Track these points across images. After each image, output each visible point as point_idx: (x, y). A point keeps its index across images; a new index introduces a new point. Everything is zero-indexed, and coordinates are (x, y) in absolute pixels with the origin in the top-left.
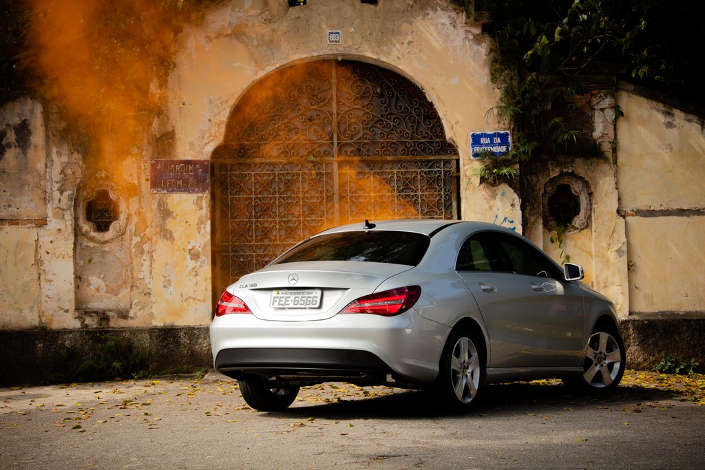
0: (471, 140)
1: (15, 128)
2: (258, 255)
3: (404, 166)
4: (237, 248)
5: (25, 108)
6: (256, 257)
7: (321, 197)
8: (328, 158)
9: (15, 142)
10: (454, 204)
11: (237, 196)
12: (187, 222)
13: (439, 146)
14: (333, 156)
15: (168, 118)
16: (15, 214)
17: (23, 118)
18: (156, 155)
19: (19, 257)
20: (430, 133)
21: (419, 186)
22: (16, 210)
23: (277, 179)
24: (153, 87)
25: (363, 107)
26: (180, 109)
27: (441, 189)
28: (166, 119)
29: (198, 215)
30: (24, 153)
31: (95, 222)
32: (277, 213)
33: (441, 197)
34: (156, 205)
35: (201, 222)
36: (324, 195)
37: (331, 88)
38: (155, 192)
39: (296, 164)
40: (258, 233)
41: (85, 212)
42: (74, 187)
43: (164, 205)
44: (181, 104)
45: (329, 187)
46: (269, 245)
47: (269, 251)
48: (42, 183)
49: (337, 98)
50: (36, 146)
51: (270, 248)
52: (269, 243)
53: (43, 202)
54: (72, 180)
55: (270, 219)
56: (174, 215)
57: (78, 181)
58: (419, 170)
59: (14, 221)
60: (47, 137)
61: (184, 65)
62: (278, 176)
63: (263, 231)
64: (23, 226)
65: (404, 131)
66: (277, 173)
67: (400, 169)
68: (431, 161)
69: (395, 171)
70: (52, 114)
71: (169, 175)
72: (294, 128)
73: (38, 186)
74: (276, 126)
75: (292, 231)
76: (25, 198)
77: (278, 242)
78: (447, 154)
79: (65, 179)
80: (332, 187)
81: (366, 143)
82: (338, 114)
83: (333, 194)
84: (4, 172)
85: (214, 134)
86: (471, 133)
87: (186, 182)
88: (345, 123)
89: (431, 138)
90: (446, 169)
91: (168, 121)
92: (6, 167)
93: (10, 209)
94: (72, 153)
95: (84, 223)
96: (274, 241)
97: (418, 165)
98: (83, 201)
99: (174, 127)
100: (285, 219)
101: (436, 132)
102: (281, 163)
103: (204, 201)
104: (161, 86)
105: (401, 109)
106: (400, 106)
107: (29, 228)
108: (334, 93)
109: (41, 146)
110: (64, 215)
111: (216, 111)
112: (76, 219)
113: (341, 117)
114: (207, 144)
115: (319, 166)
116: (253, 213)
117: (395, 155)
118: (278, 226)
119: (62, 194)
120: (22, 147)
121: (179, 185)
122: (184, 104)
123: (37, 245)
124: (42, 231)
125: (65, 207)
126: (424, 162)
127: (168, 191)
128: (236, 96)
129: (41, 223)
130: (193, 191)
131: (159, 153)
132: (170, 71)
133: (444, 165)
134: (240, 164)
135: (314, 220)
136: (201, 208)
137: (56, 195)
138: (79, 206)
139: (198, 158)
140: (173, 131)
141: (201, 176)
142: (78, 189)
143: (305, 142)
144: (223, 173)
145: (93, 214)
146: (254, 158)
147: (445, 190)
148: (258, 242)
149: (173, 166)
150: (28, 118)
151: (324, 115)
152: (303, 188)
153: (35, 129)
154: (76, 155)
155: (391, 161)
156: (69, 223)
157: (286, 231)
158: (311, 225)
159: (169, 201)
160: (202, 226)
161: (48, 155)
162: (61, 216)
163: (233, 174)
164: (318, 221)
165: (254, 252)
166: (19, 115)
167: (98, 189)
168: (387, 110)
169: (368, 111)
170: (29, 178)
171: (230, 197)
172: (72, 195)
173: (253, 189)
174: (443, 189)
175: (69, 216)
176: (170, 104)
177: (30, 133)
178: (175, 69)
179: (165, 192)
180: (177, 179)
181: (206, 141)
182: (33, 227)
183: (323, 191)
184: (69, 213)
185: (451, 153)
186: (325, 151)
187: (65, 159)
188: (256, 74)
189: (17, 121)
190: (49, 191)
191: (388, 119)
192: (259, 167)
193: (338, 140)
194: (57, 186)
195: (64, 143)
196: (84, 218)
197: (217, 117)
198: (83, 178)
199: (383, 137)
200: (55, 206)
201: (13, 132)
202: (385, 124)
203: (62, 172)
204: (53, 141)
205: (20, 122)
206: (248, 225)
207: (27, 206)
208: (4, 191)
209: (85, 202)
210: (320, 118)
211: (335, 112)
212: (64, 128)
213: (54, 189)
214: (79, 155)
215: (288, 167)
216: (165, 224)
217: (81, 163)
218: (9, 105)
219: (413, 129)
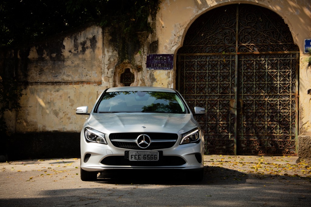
0: (305, 43)
1: (90, 40)
2: (197, 100)
3: (272, 57)
4: (188, 97)
5: (95, 30)
6: (196, 101)
7: (229, 72)
8: (233, 53)
9: (90, 46)
10: (297, 76)
11: (188, 72)
12: (162, 84)
13: (290, 46)
14: (235, 52)
15: (156, 34)
16: (89, 79)
17: (94, 35)
18: (149, 52)
19: (90, 99)
20: (285, 40)
21: (279, 67)
22: (89, 77)
23: (208, 63)
24: (149, 20)
25: (252, 27)
26: (161, 30)
27: (290, 68)
28: (155, 35)
29: (168, 81)
30: (94, 51)
31: (124, 83)
32: (207, 80)
33: (290, 72)
34: (149, 76)
35: (169, 84)
36: (230, 71)
37: (236, 18)
38: (148, 69)
39: (217, 56)
40: (198, 89)
41: (119, 79)
42: (114, 67)
43: (152, 75)
44: (162, 27)
45: (233, 68)
46: (202, 95)
47: (203, 98)
48: (101, 65)
49: (239, 23)
50: (99, 48)
51: (203, 97)
52: (203, 95)
53: (100, 74)
54: (113, 63)
55: (204, 83)
56: (157, 80)
57: (116, 64)
58: (279, 59)
59: (88, 83)
60: (103, 44)
61: (164, 8)
62: (208, 62)
63: (200, 89)
64: (92, 85)
65: (272, 39)
66: (208, 60)
67: (269, 58)
68: (286, 54)
69: (267, 59)
70: (106, 33)
71: (155, 61)
72: (217, 38)
73: (99, 66)
74: (208, 37)
75: (214, 89)
76: (93, 72)
77: (207, 94)
78: (294, 50)
79: (110, 63)
80: (235, 67)
81: (252, 45)
82: (239, 31)
83: (235, 71)
84: (85, 60)
85: (176, 41)
86: (305, 40)
87: (162, 64)
88: (242, 35)
89: (286, 42)
90: (293, 58)
91: (155, 36)
92: (86, 58)
93: (87, 77)
94: (114, 51)
95: (119, 84)
96: (205, 94)
97: (278, 56)
98: (119, 73)
99: (158, 39)
100: (211, 83)
101: (289, 39)
102: (210, 56)
103: (171, 74)
104: (153, 19)
105: (271, 28)
106: (271, 27)
107: (94, 86)
108: (237, 21)
109: (101, 48)
110: (109, 80)
111: (178, 31)
112: (114, 81)
113: (240, 33)
114: (173, 46)
115: (228, 57)
116: (196, 80)
117: (267, 51)
118: (207, 86)
119: (108, 70)
120: (93, 48)
121: (160, 66)
122: (163, 27)
123: (97, 93)
124: (99, 87)
125: (110, 76)
126: (282, 55)
127: (154, 69)
128: (188, 23)
129: (100, 83)
130: (166, 69)
131: (151, 51)
132: (157, 11)
133: (292, 56)
134: (190, 56)
135: (225, 84)
136: (169, 77)
137: (106, 70)
138: (116, 76)
139: (169, 53)
140: (158, 40)
141: (170, 62)
142: (116, 68)
143: (222, 45)
144: (182, 60)
145: (123, 80)
146: (197, 53)
147: (292, 69)
148: (197, 94)
149: (157, 57)
150: (96, 35)
151: (232, 32)
152: (220, 68)
153: (99, 40)
154: (115, 52)
155: (264, 54)
156: (111, 84)
157: (211, 89)
158: (224, 86)
159: (155, 74)
160: (170, 86)
161: (103, 52)
162: (108, 81)
163: (187, 61)
164: (227, 84)
165: (195, 99)
166: (92, 34)
167: (125, 68)
168: (263, 29)
169: (254, 29)
170: (96, 63)
171: (185, 72)
172: (113, 70)
173: (196, 68)
174: (291, 68)
175: (111, 80)
176: (157, 28)
177: (96, 42)
178: (160, 11)
179: (153, 69)
180: (158, 63)
181: (173, 45)
182: (96, 85)
183: (230, 69)
184: (111, 79)
185: (296, 50)
186: (232, 49)
187: (110, 54)
188: (198, 12)
189: (91, 36)
190: (103, 69)
191: (264, 33)
192: (199, 58)
193: (238, 44)
194: (106, 66)
195: (110, 46)
196: (119, 81)
197: (178, 33)
198: (118, 62)
199: (261, 42)
200: (105, 76)
201: (89, 41)
202: (262, 36)
203: (109, 60)
204: (106, 46)
205: (92, 37)
206: (193, 85)
207: (94, 75)
208: (85, 69)
209: (120, 74)
210: (230, 33)
211: (237, 30)
212: (110, 39)
213: (105, 68)
214: (117, 52)
215: (213, 57)
216: (152, 84)
217: (117, 56)
218: (88, 29)
219: (277, 38)
